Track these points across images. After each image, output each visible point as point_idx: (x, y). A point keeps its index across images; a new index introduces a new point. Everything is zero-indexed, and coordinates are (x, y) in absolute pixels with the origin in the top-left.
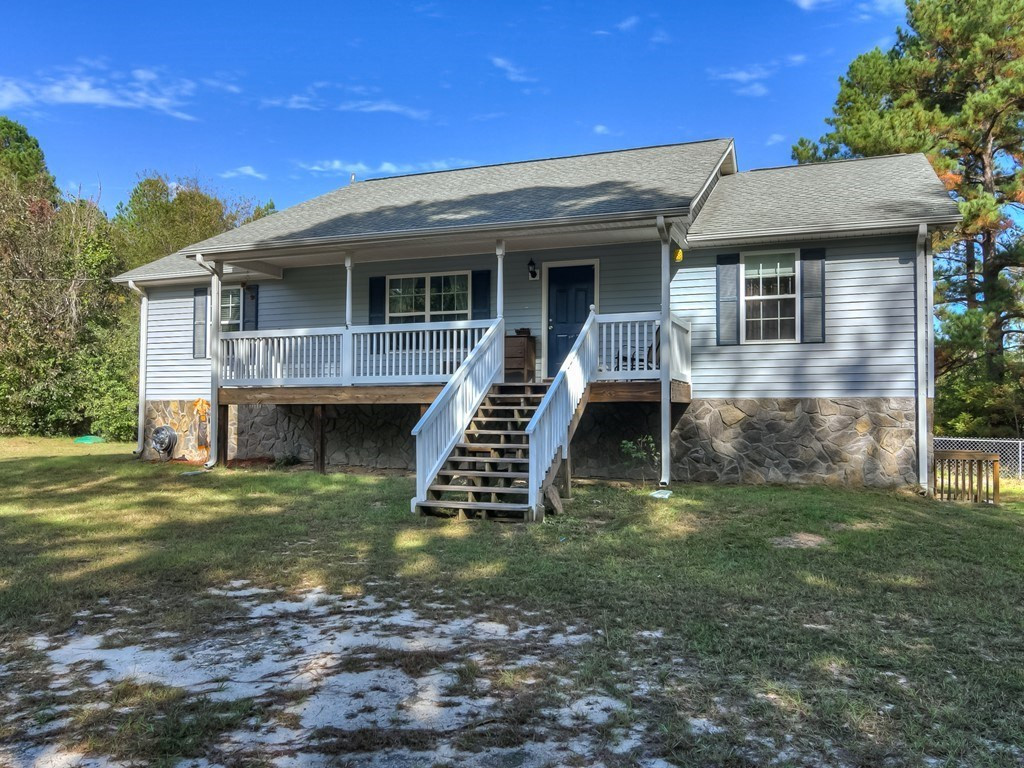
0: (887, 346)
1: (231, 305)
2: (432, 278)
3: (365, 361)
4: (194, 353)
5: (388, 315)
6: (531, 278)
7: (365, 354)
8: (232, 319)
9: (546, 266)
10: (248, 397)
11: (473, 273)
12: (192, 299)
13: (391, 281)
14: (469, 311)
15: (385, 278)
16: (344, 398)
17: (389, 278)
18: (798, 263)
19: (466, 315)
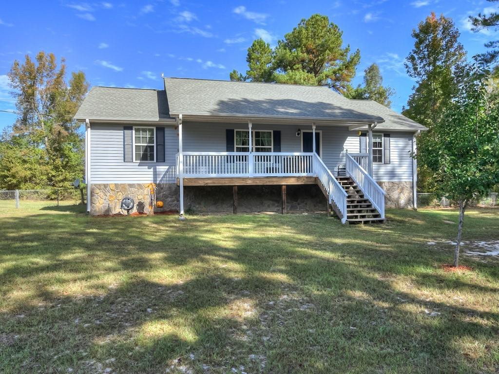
0: (400, 165)
1: (148, 136)
2: (256, 132)
3: (224, 166)
4: (124, 160)
5: (235, 146)
6: (297, 135)
7: (224, 163)
8: (149, 143)
9: (302, 131)
10: (200, 182)
11: (274, 131)
12: (122, 132)
13: (237, 132)
14: (272, 147)
15: (233, 130)
16: (249, 183)
17: (235, 130)
18: (383, 138)
19: (271, 148)
